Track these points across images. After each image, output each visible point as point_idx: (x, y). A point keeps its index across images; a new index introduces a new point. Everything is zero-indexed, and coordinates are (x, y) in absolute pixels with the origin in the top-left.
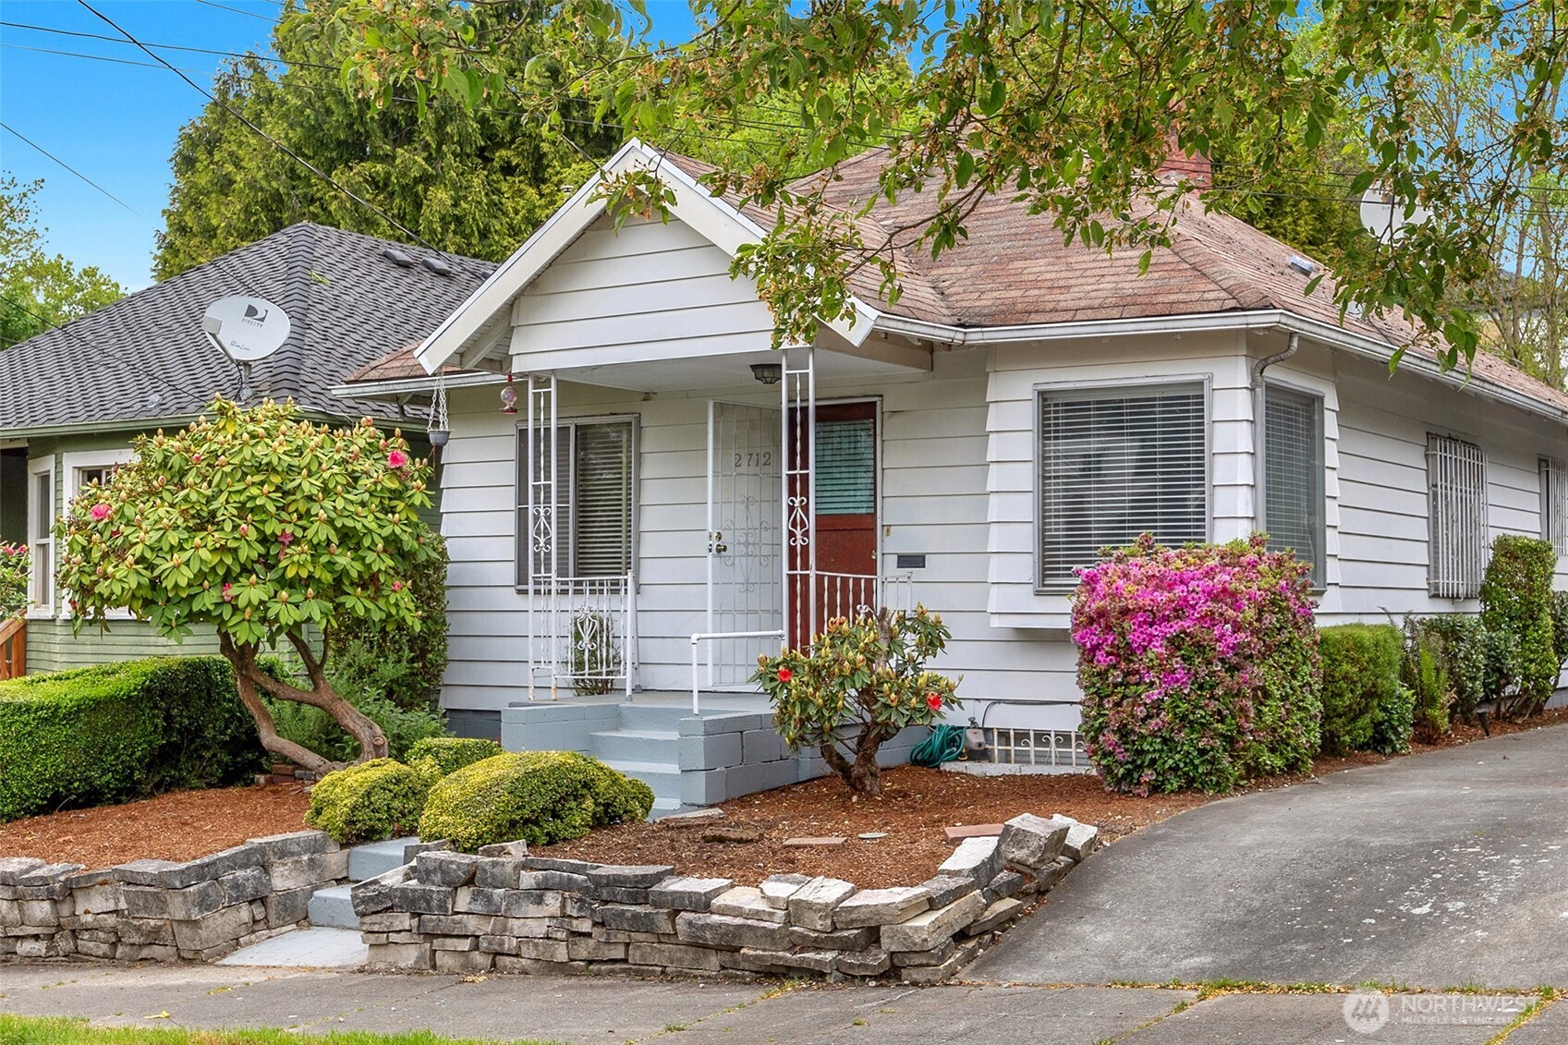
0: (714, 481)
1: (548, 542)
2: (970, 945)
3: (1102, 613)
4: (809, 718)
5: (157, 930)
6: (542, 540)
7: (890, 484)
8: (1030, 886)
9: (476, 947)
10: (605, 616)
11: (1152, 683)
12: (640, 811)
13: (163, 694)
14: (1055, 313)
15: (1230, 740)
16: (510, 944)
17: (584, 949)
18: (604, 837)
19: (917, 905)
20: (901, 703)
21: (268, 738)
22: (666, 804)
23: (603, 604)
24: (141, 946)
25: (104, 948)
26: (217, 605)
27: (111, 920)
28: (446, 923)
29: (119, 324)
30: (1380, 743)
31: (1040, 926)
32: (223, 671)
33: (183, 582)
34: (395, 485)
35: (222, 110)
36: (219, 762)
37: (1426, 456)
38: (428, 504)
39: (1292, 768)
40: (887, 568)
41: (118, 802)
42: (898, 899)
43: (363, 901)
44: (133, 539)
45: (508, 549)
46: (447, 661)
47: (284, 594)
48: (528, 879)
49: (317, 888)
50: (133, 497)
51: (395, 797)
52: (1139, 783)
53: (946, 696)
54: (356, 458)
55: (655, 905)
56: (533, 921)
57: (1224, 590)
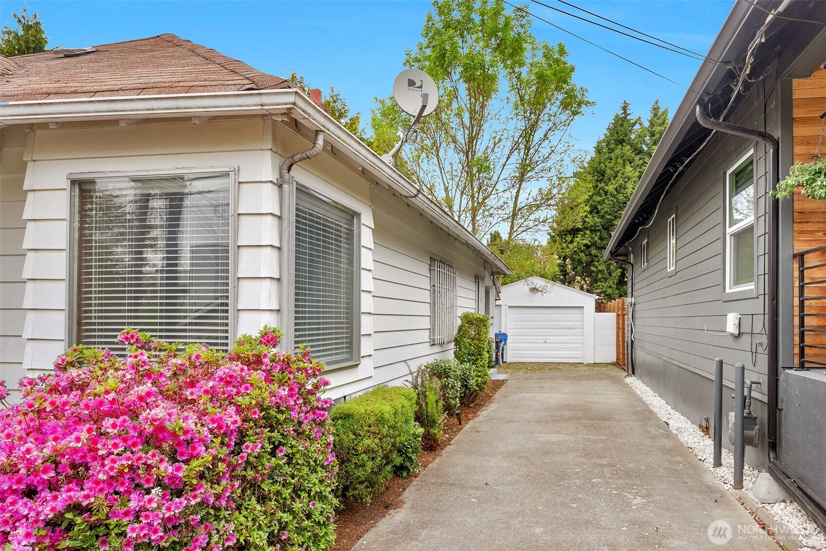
37: (430, 270)
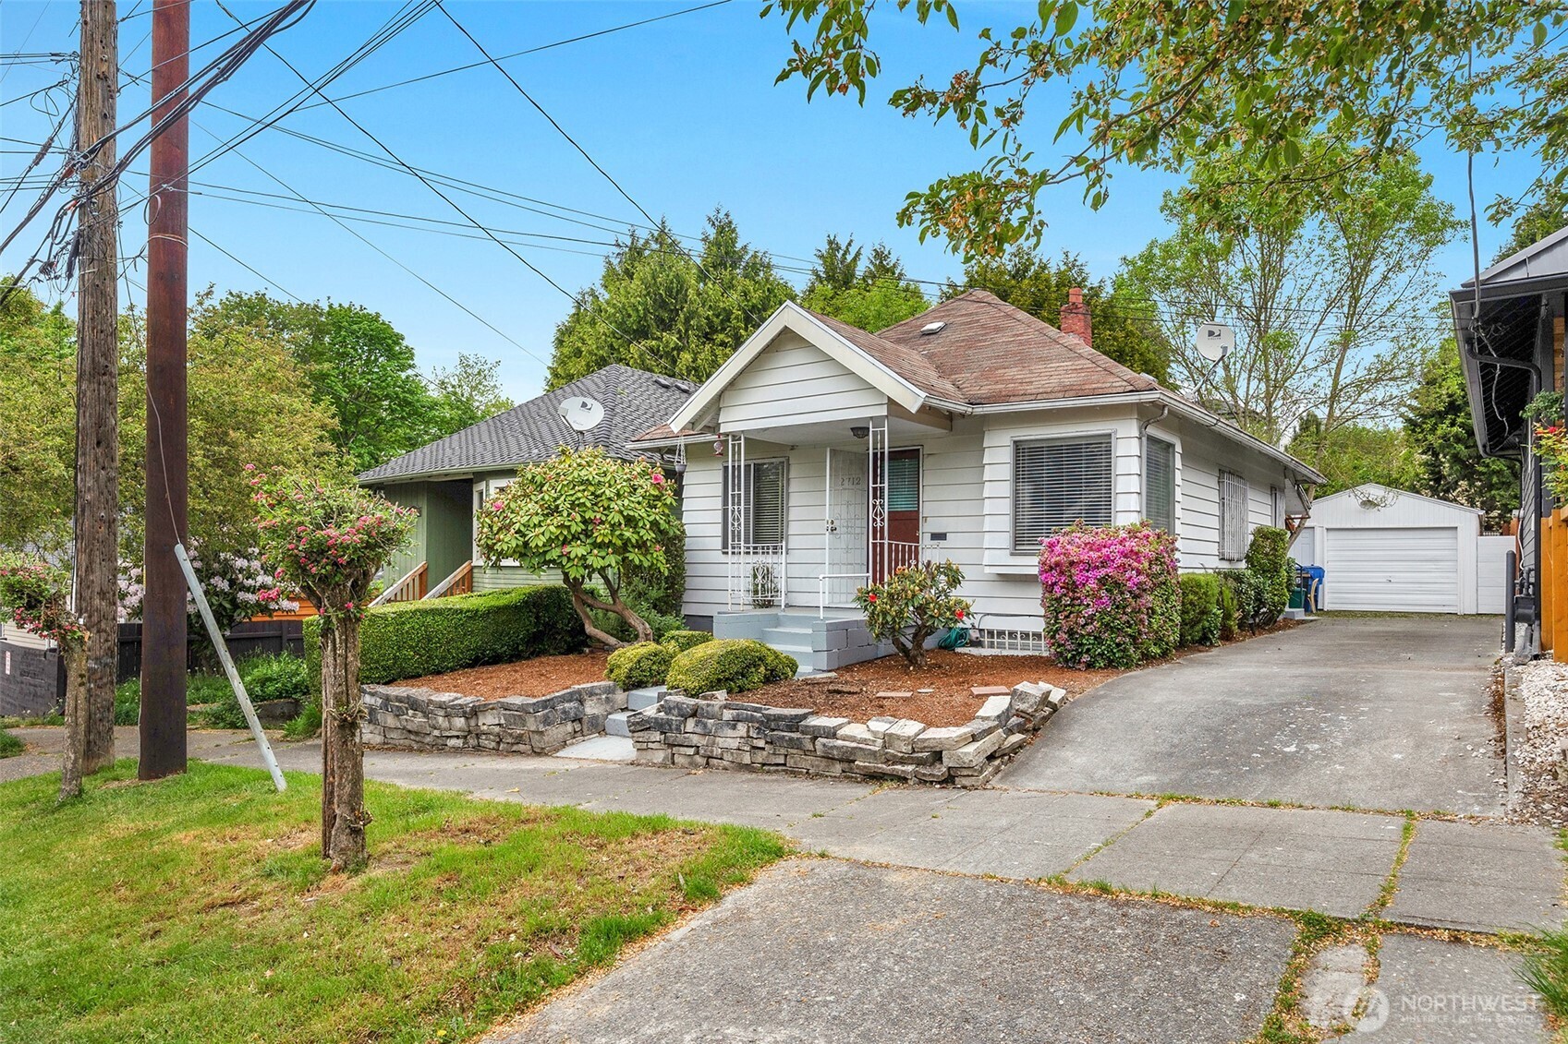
0: (830, 495)
1: (739, 525)
2: (997, 762)
3: (1058, 564)
4: (887, 622)
5: (521, 736)
6: (736, 524)
7: (927, 494)
8: (1030, 726)
9: (697, 753)
10: (770, 566)
11: (1088, 605)
12: (790, 674)
13: (534, 605)
14: (1025, 396)
15: (1134, 638)
16: (717, 752)
17: (760, 757)
18: (770, 688)
19: (965, 739)
20: (940, 615)
21: (589, 629)
22: (805, 670)
23: (769, 559)
24: (513, 744)
25: (493, 744)
26: (559, 556)
27: (497, 729)
28: (680, 738)
29: (520, 416)
30: (1204, 641)
31: (1038, 751)
32: (566, 593)
33: (540, 544)
34: (656, 493)
35: (577, 317)
36: (565, 641)
37: (1219, 482)
38: (674, 504)
39: (1165, 656)
40: (925, 540)
41: (511, 662)
42: (954, 735)
43: (633, 724)
44: (514, 520)
45: (718, 530)
46: (685, 589)
47: (595, 551)
48: (728, 715)
49: (610, 714)
50: (515, 498)
51: (654, 663)
52: (1079, 662)
53: (966, 612)
54: (636, 478)
55: (803, 733)
56: (730, 740)
57: (1132, 551)
